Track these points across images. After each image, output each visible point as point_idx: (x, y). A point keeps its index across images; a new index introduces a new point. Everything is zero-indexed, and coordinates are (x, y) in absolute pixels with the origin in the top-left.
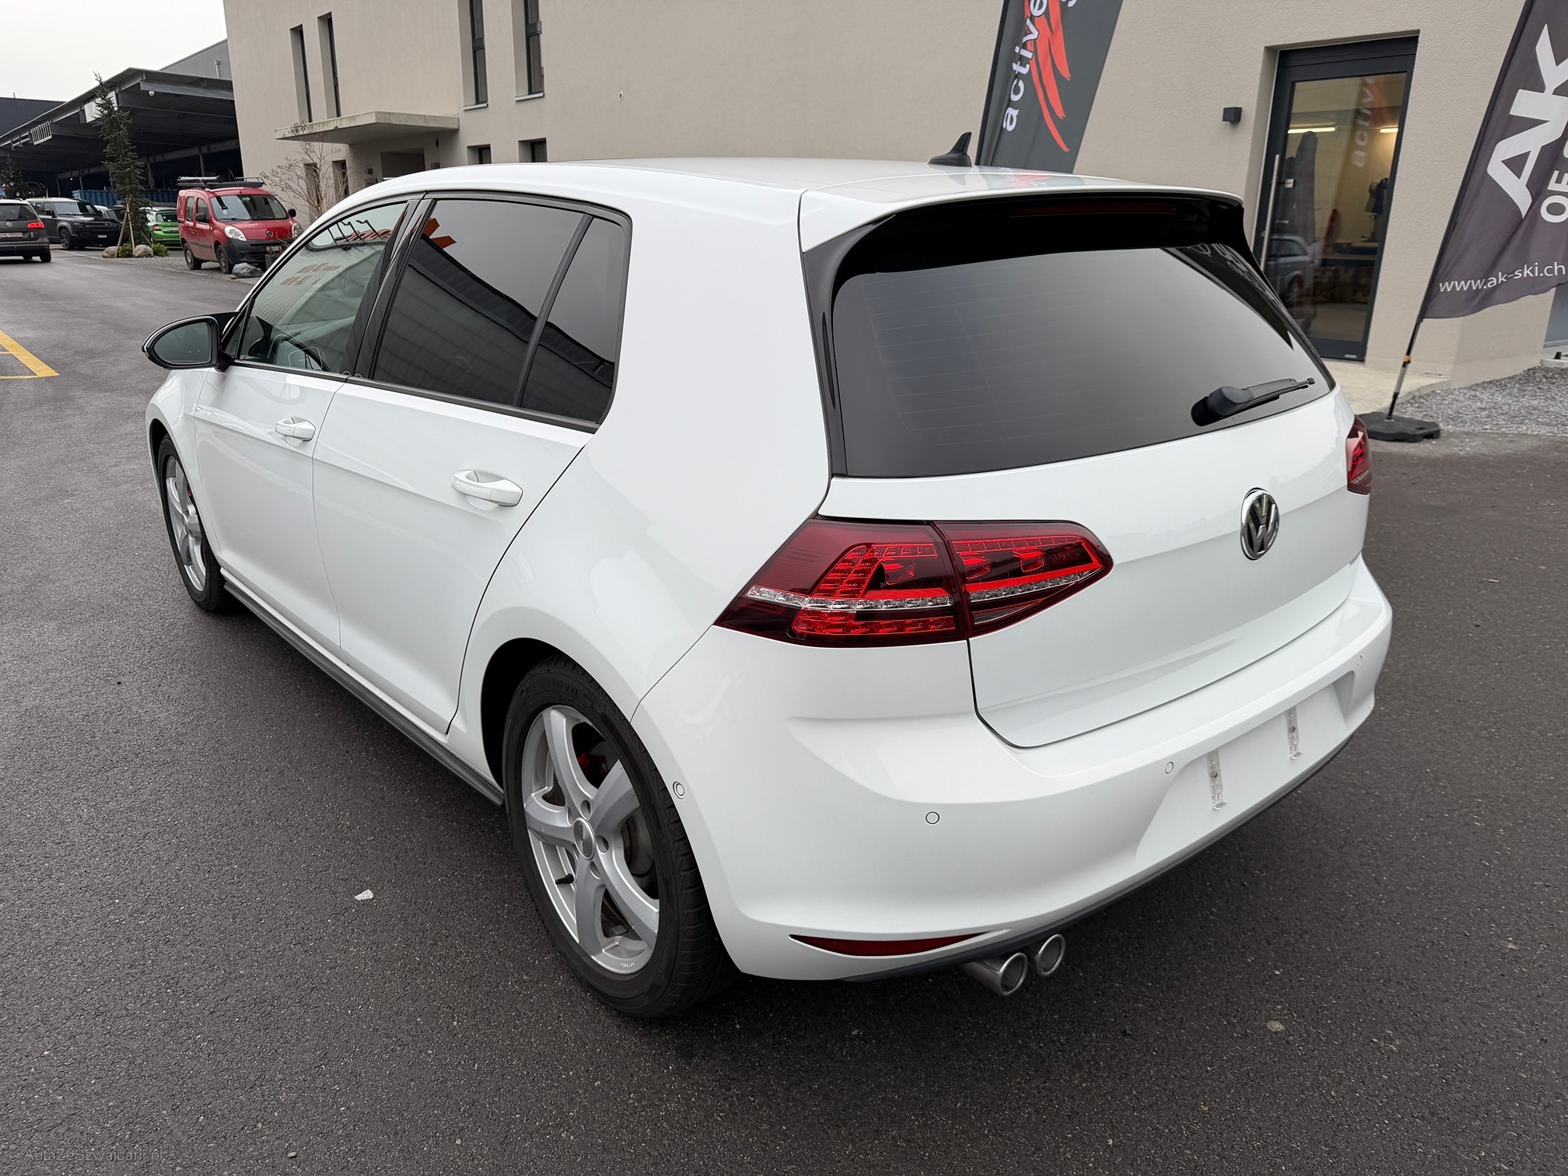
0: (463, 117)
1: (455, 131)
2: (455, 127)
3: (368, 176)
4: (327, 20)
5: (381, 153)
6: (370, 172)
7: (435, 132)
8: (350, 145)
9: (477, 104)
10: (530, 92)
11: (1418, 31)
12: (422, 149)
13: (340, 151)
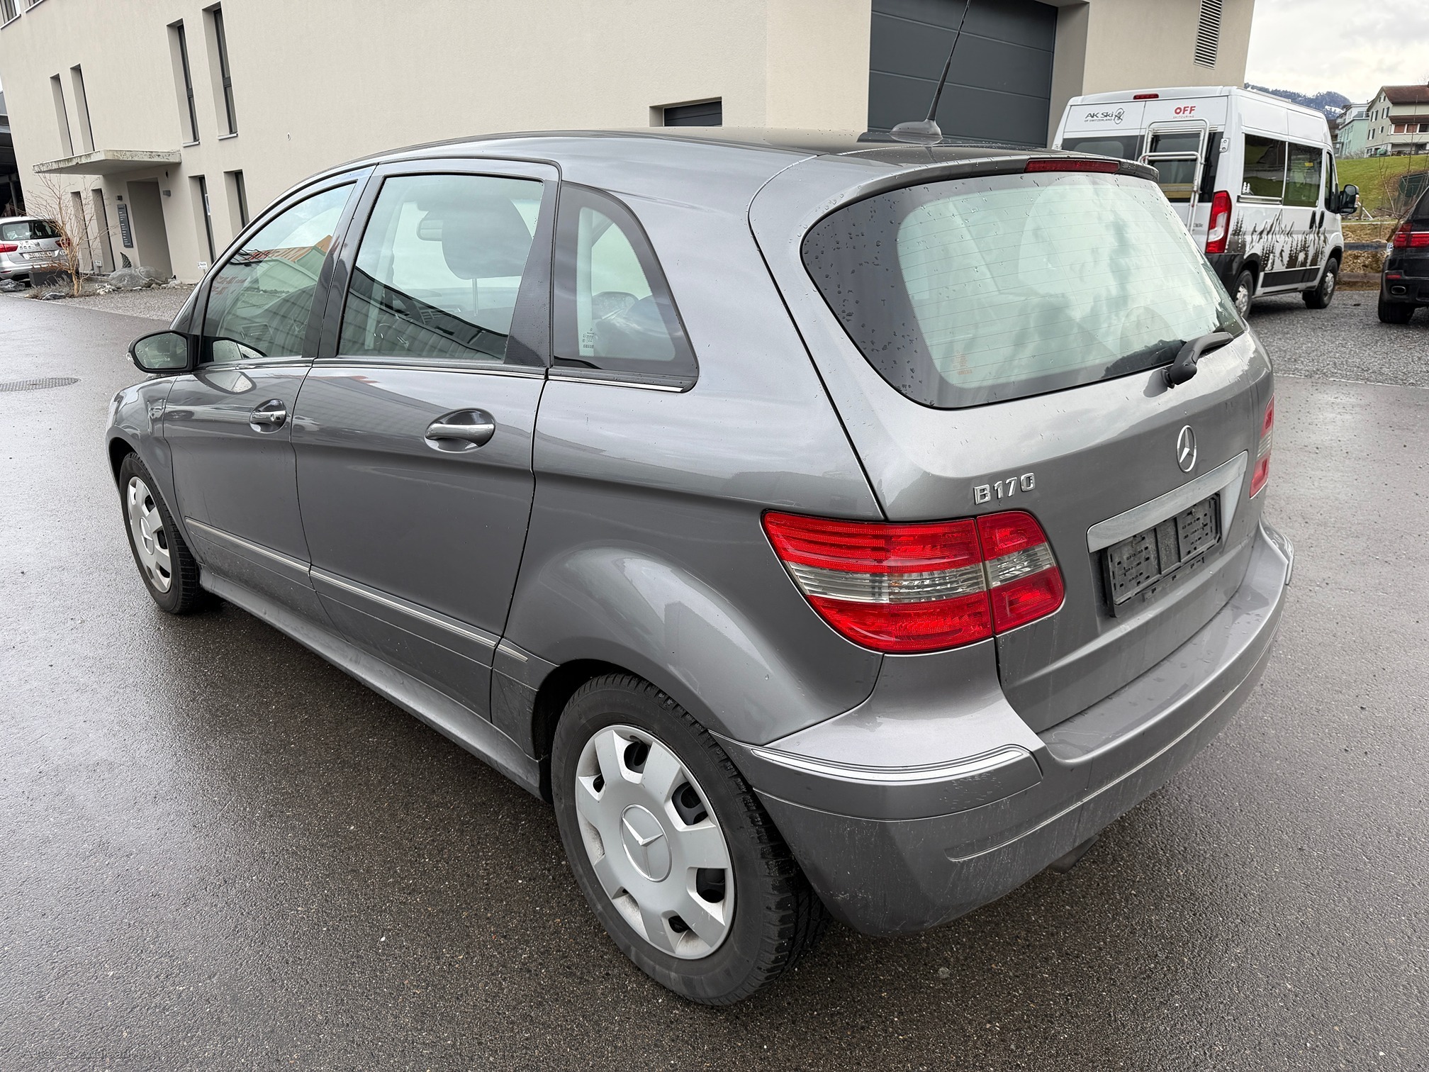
0: (183, 151)
1: (179, 164)
2: (177, 161)
3: (119, 202)
4: (77, 70)
5: (128, 183)
6: (120, 198)
7: (163, 165)
8: (103, 176)
9: (195, 141)
10: (231, 132)
11: (721, 98)
12: (157, 178)
13: (95, 181)
